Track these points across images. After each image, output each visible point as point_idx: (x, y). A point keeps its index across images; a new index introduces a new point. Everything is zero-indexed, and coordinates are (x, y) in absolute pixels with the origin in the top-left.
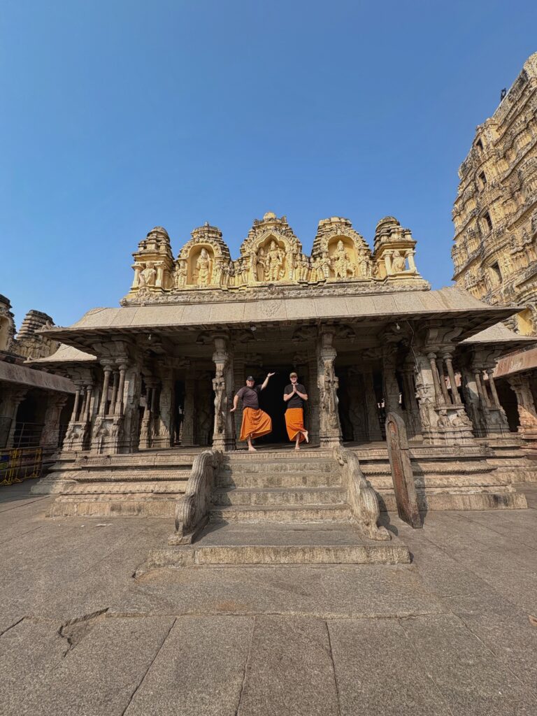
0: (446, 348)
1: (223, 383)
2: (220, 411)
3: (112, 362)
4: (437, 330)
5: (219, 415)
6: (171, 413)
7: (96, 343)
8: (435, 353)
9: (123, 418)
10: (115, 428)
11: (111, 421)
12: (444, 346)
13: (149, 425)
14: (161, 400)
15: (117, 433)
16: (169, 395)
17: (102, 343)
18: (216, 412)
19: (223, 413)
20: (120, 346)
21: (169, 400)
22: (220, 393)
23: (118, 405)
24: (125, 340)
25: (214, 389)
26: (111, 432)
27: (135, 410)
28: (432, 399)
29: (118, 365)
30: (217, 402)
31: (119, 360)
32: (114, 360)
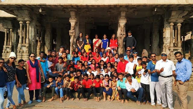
0: (179, 21)
1: (74, 33)
2: (73, 44)
3: (23, 20)
4: (176, 12)
5: (72, 46)
6: (50, 44)
7: (15, 10)
8: (174, 23)
9: (30, 45)
10: (27, 49)
11: (25, 46)
12: (178, 20)
13: (40, 49)
14: (45, 37)
15: (28, 52)
16: (49, 36)
17: (18, 10)
18: (71, 45)
19: (74, 46)
20: (26, 12)
21: (49, 38)
22: (73, 36)
23: (27, 40)
24: (29, 9)
25: (70, 35)
26: (25, 51)
27: (34, 42)
28: (168, 44)
29: (26, 21)
30: (71, 40)
31: (26, 19)
32: (24, 19)
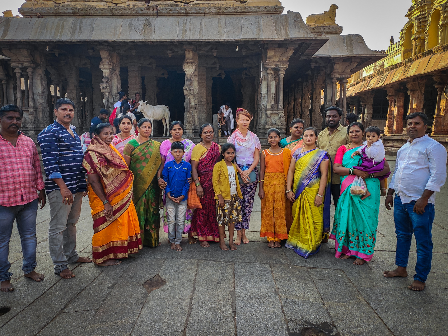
0: (280, 66)
3: (20, 66)
4: (273, 51)
7: (5, 49)
8: (272, 69)
9: (36, 109)
10: (31, 117)
11: (27, 111)
15: (33, 121)
17: (10, 49)
20: (25, 52)
23: (31, 100)
24: (28, 48)
26: (28, 120)
27: (44, 104)
29: (26, 68)
31: (26, 65)
32: (22, 64)
